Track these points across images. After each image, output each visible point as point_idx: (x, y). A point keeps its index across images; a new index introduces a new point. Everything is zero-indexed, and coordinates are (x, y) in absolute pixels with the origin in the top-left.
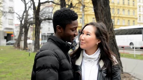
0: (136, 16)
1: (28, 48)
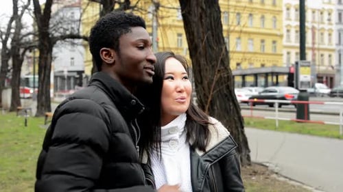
0: (279, 30)
1: (22, 107)
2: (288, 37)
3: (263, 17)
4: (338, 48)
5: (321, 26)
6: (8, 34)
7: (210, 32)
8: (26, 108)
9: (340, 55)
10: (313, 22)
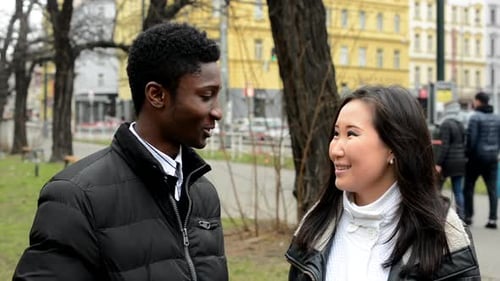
0: (404, 35)
1: (30, 147)
2: (417, 45)
3: (380, 16)
4: (489, 61)
5: (466, 29)
6: (8, 41)
7: (310, 42)
8: (35, 149)
9: (493, 72)
10: (454, 22)
